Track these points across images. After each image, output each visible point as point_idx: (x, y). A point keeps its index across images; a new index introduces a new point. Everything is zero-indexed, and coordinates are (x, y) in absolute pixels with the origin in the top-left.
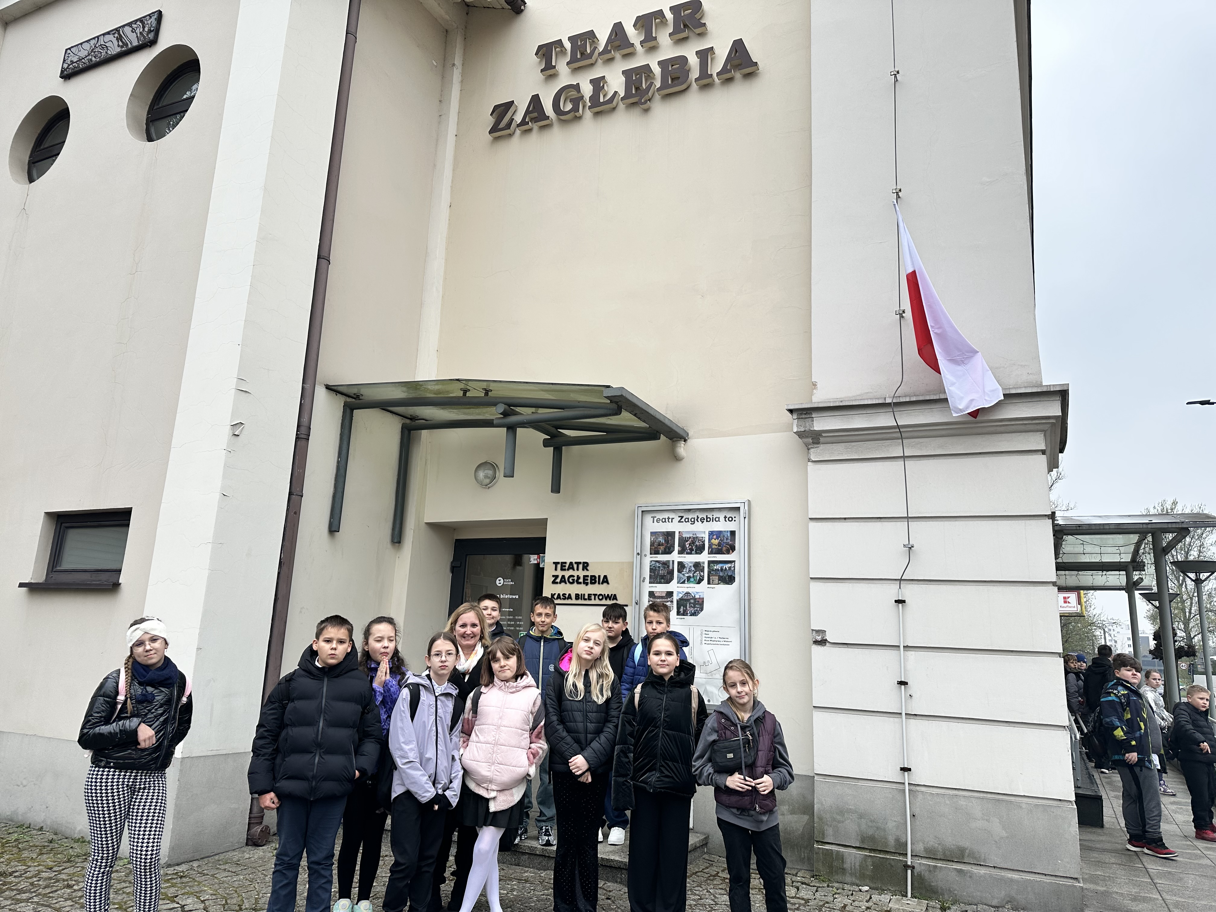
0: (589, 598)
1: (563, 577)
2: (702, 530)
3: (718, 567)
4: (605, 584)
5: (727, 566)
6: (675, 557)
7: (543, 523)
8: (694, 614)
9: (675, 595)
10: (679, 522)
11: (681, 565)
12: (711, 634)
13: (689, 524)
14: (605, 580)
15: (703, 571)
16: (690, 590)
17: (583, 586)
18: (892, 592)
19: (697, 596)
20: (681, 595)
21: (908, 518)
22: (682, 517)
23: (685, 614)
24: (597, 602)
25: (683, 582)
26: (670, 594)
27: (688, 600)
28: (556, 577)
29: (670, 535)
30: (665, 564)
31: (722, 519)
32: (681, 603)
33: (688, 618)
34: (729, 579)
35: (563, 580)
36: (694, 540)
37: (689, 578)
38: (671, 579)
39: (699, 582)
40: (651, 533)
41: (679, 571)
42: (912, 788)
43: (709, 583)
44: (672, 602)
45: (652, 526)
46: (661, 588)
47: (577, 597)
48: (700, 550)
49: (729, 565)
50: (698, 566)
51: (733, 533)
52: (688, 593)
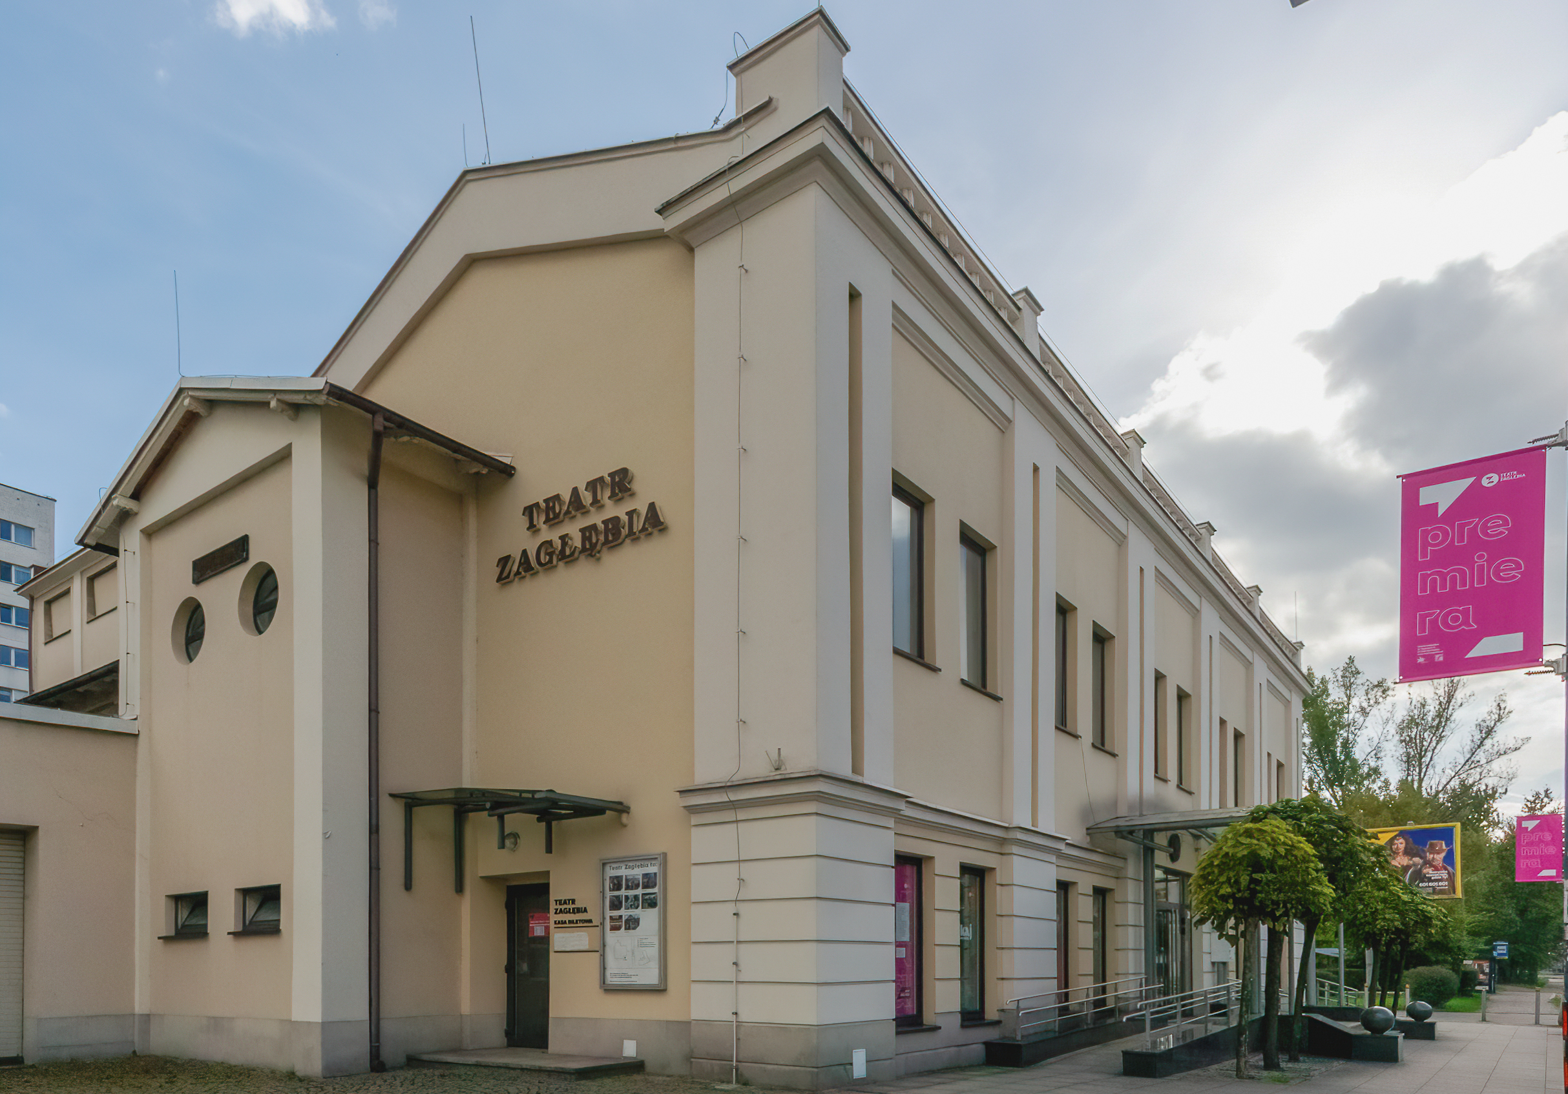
0: (577, 923)
1: (561, 909)
2: (637, 872)
3: (647, 897)
4: (585, 913)
5: (653, 896)
6: (623, 892)
7: (547, 874)
8: (634, 929)
9: (623, 917)
10: (626, 868)
11: (627, 898)
12: (644, 941)
13: (630, 869)
14: (585, 910)
15: (638, 900)
16: (631, 914)
17: (572, 915)
18: (731, 908)
19: (636, 917)
20: (627, 917)
21: (739, 861)
22: (626, 865)
23: (629, 929)
24: (581, 925)
25: (628, 909)
26: (621, 917)
27: (630, 920)
28: (556, 910)
29: (619, 878)
30: (618, 897)
31: (649, 865)
32: (627, 921)
33: (631, 931)
34: (652, 904)
35: (561, 911)
36: (634, 879)
37: (631, 905)
38: (621, 907)
39: (637, 908)
40: (610, 877)
41: (626, 901)
42: (737, 1023)
43: (642, 908)
44: (622, 922)
45: (611, 872)
46: (616, 913)
47: (571, 922)
48: (637, 886)
49: (654, 896)
50: (636, 897)
51: (655, 874)
52: (631, 916)
